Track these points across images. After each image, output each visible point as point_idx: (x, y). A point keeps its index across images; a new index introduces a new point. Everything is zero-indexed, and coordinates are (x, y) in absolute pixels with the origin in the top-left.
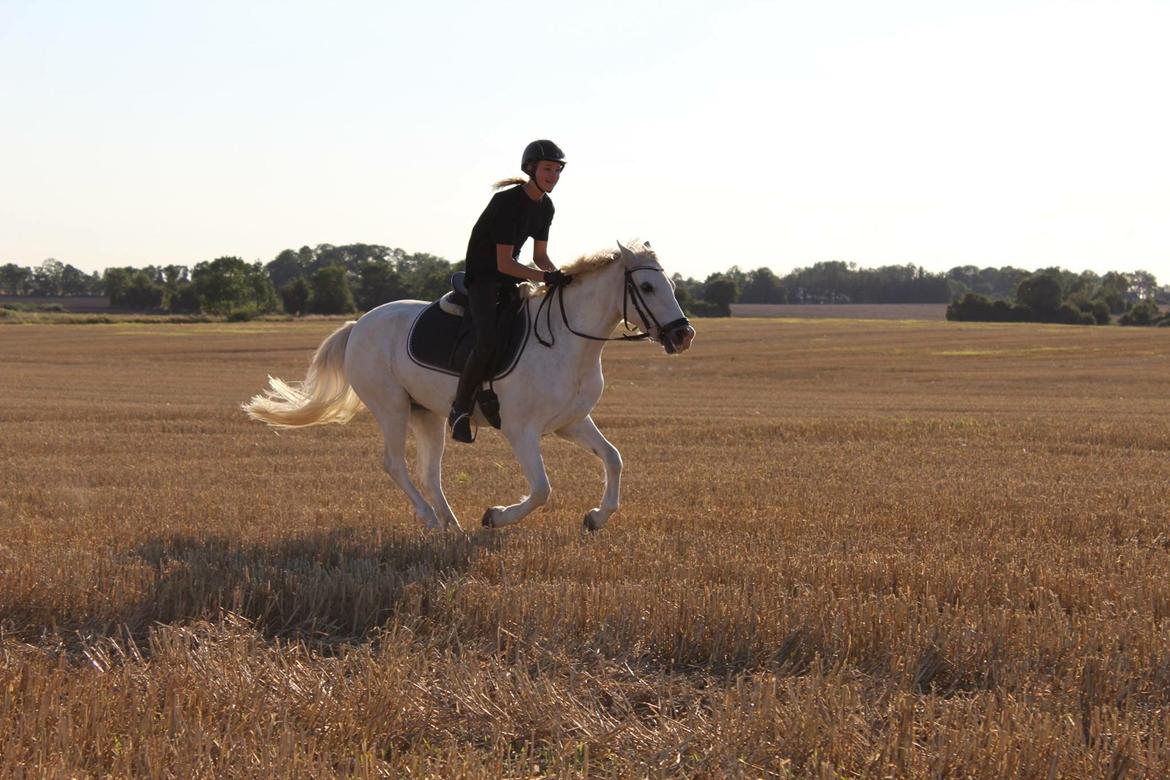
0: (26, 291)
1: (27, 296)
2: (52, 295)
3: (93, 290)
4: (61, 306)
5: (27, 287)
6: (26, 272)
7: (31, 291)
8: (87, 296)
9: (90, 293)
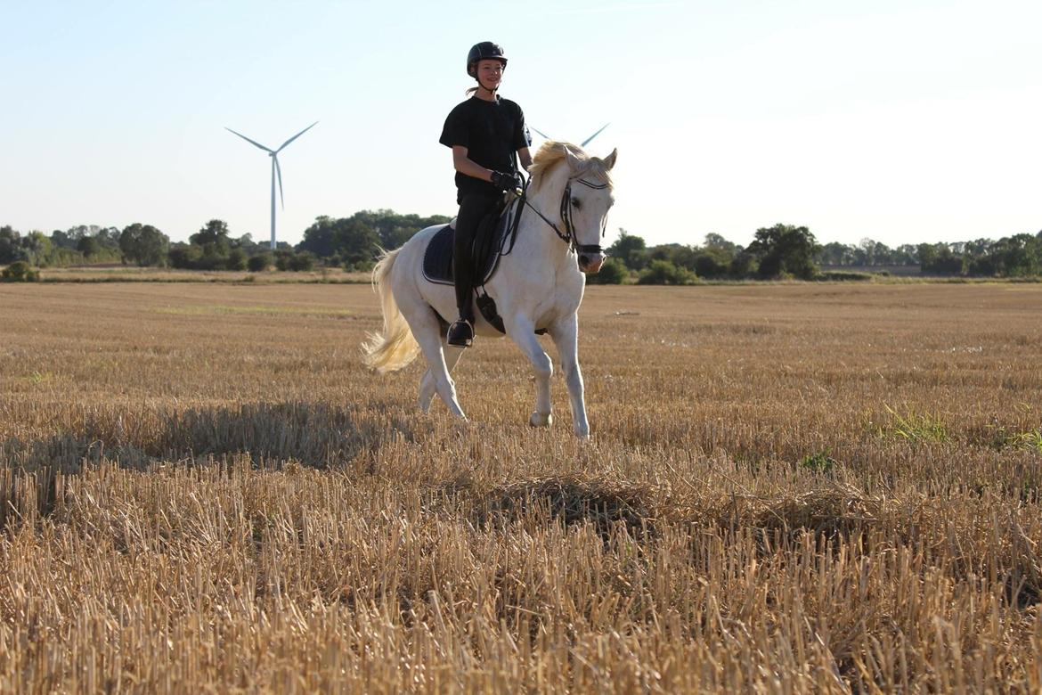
0: (848, 261)
1: (848, 266)
2: (867, 265)
3: (897, 261)
4: (888, 272)
5: (848, 258)
6: (845, 248)
7: (851, 262)
8: (892, 265)
9: (895, 263)
